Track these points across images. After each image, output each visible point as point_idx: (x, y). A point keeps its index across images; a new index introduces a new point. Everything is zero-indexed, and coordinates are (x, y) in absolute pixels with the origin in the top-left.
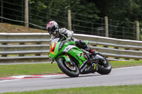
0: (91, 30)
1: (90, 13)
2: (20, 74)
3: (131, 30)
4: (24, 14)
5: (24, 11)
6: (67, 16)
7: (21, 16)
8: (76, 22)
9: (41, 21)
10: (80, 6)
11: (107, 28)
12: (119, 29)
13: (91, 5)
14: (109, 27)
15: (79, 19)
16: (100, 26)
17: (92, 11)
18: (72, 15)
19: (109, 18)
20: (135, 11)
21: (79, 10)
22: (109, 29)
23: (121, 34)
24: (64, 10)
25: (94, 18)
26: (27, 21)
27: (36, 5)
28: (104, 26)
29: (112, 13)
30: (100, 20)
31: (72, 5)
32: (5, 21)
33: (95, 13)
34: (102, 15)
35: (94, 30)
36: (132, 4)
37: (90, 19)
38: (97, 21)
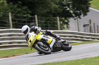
1: (24, 14)
3: (54, 23)
6: (8, 17)
8: (15, 21)
10: (18, 9)
12: (45, 23)
15: (17, 18)
16: (32, 22)
17: (26, 12)
19: (38, 16)
20: (55, 10)
21: (17, 12)
22: (38, 23)
23: (47, 26)
24: (6, 13)
25: (27, 17)
29: (40, 12)
30: (32, 18)
34: (33, 14)
36: (53, 5)
38: (30, 19)
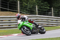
0: (46, 13)
2: (16, 33)
4: (17, 7)
5: (17, 6)
7: (16, 8)
9: (25, 10)
11: (53, 12)
13: (46, 3)
14: (54, 12)
18: (38, 7)
26: (19, 11)
27: (22, 3)
28: (51, 12)
31: (38, 3)
32: (9, 11)
33: (48, 6)
35: (47, 14)
37: (45, 9)
